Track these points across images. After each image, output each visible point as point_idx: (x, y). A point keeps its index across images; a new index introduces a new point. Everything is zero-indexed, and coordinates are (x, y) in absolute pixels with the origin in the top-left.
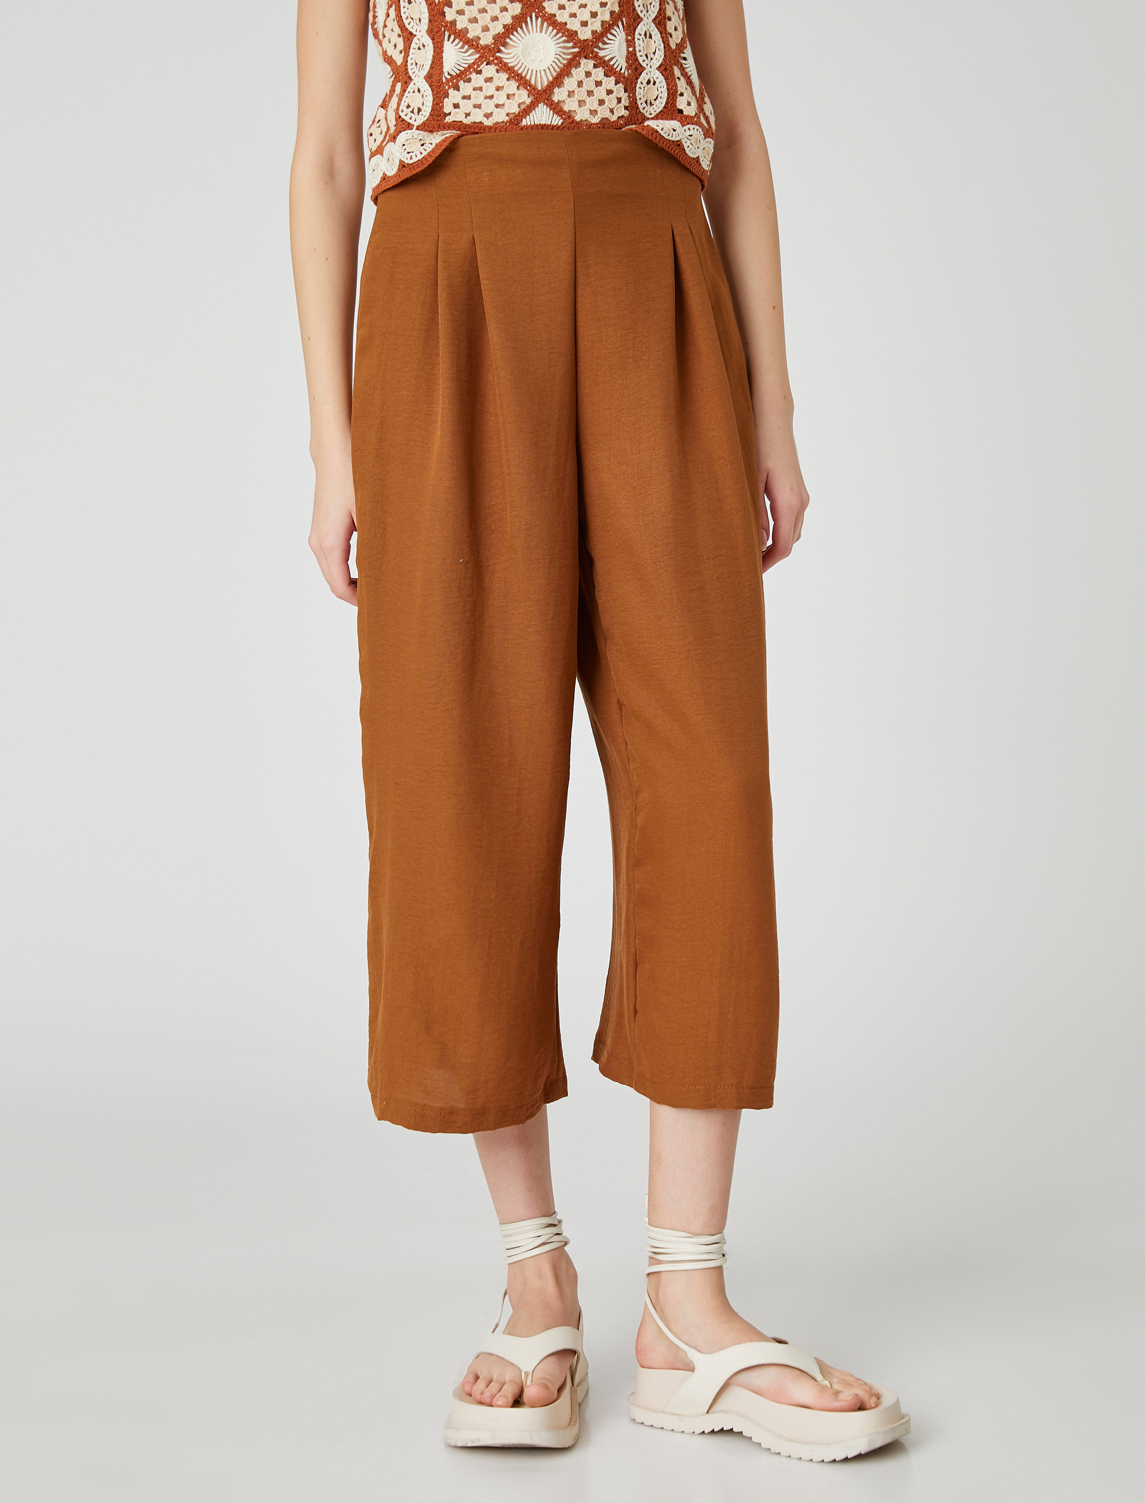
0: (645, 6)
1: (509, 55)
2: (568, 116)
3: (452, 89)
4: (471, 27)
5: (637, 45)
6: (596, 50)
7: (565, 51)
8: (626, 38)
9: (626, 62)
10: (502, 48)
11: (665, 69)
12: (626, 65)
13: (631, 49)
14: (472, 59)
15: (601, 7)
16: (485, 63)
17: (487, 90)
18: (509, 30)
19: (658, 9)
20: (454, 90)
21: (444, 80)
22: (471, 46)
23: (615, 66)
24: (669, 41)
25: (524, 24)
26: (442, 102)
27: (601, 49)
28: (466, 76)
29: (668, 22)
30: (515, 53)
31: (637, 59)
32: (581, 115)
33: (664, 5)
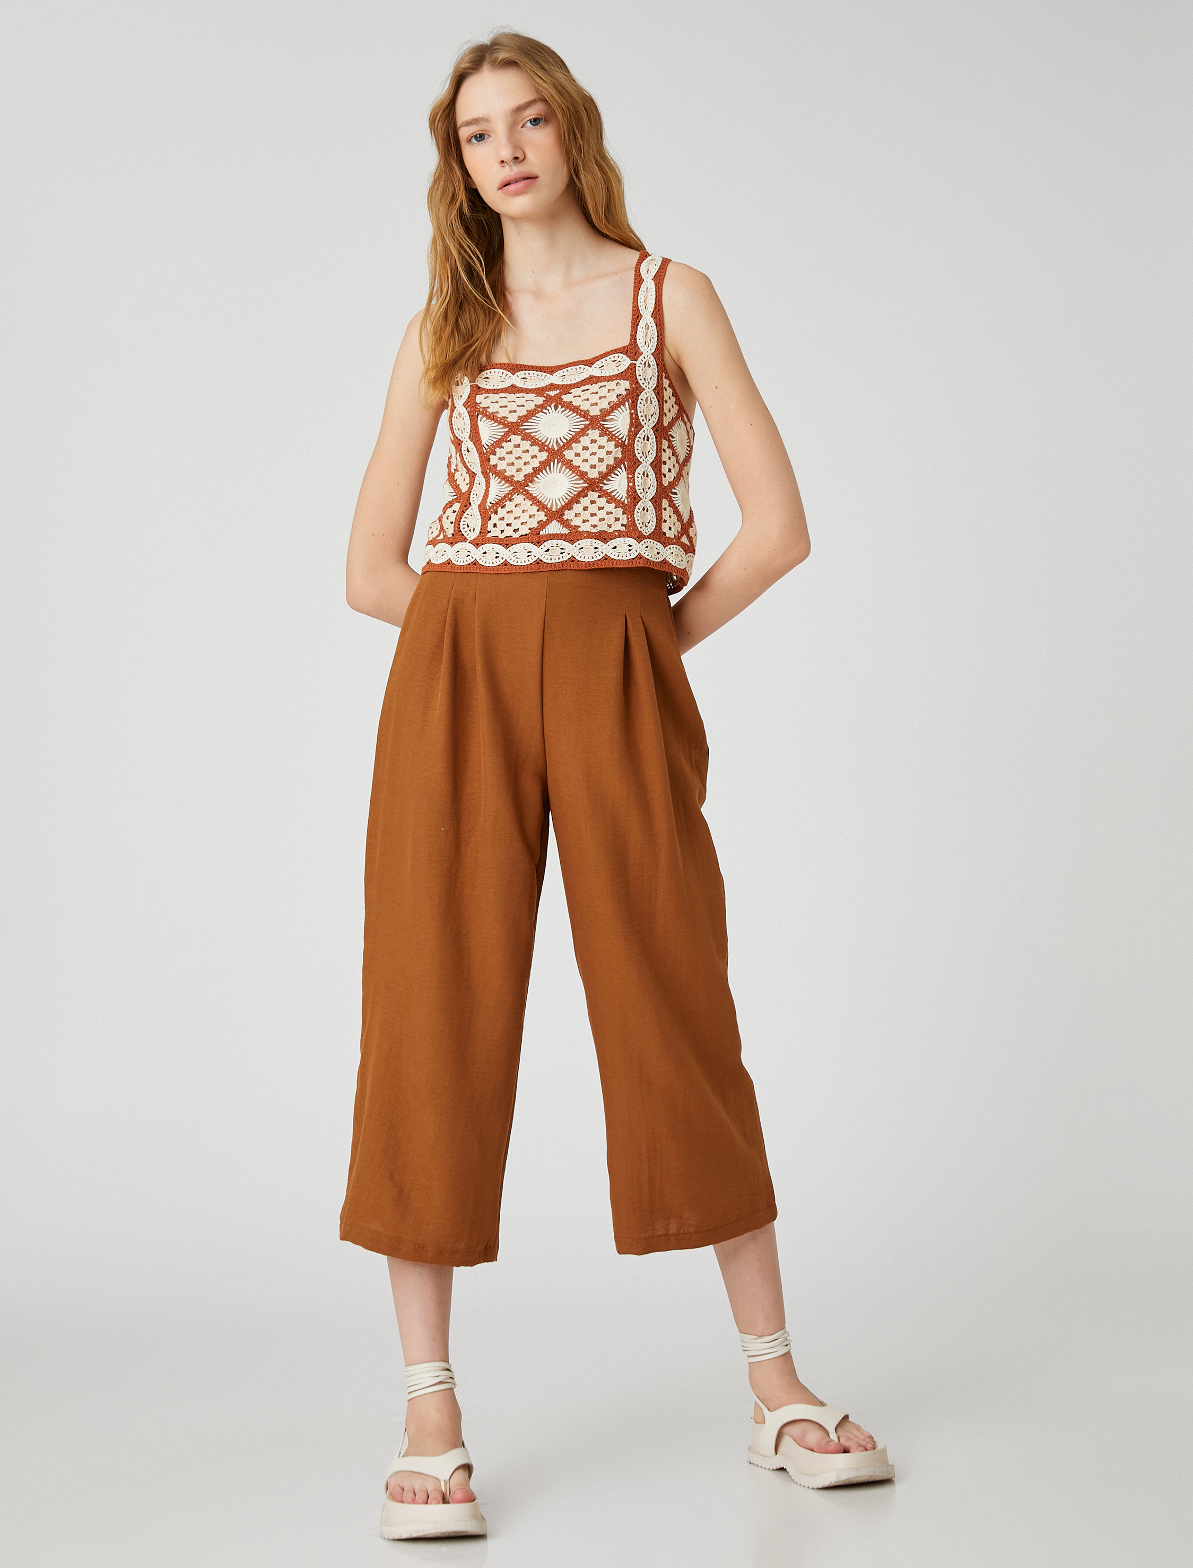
0: (644, 453)
1: (533, 489)
2: (573, 529)
3: (493, 513)
4: (508, 469)
5: (636, 481)
6: (601, 485)
7: (576, 486)
8: (628, 476)
9: (627, 493)
10: (529, 484)
11: (656, 501)
12: (626, 495)
13: (631, 484)
14: (507, 491)
15: (607, 454)
16: (517, 494)
17: (516, 513)
18: (536, 471)
19: (654, 456)
20: (495, 514)
21: (488, 508)
22: (507, 481)
23: (616, 497)
24: (662, 480)
25: (548, 467)
26: (487, 523)
27: (605, 484)
28: (503, 503)
29: (663, 466)
30: (538, 487)
31: (636, 491)
33: (661, 452)
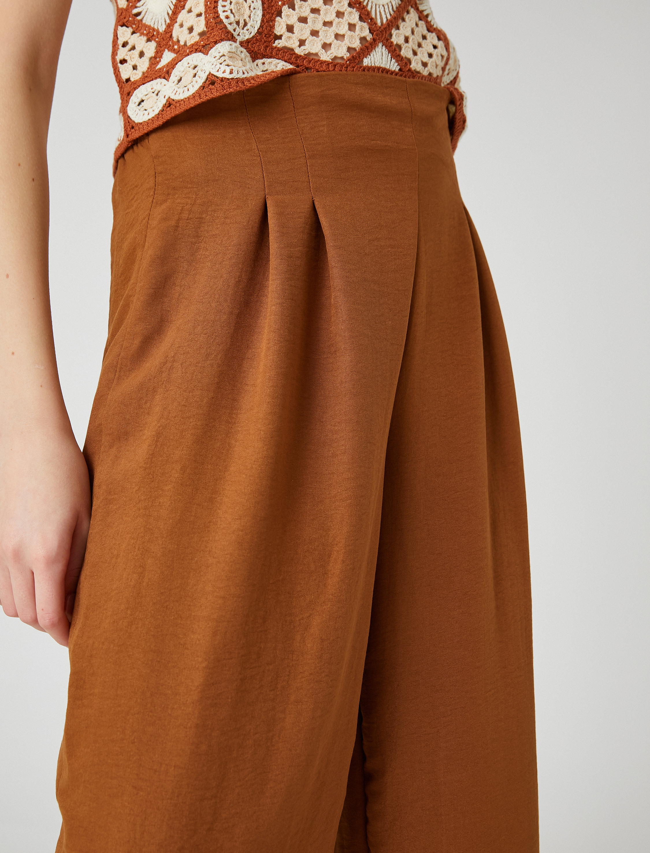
2: (404, 62)
3: (287, 6)
20: (289, 8)
32: (416, 65)
